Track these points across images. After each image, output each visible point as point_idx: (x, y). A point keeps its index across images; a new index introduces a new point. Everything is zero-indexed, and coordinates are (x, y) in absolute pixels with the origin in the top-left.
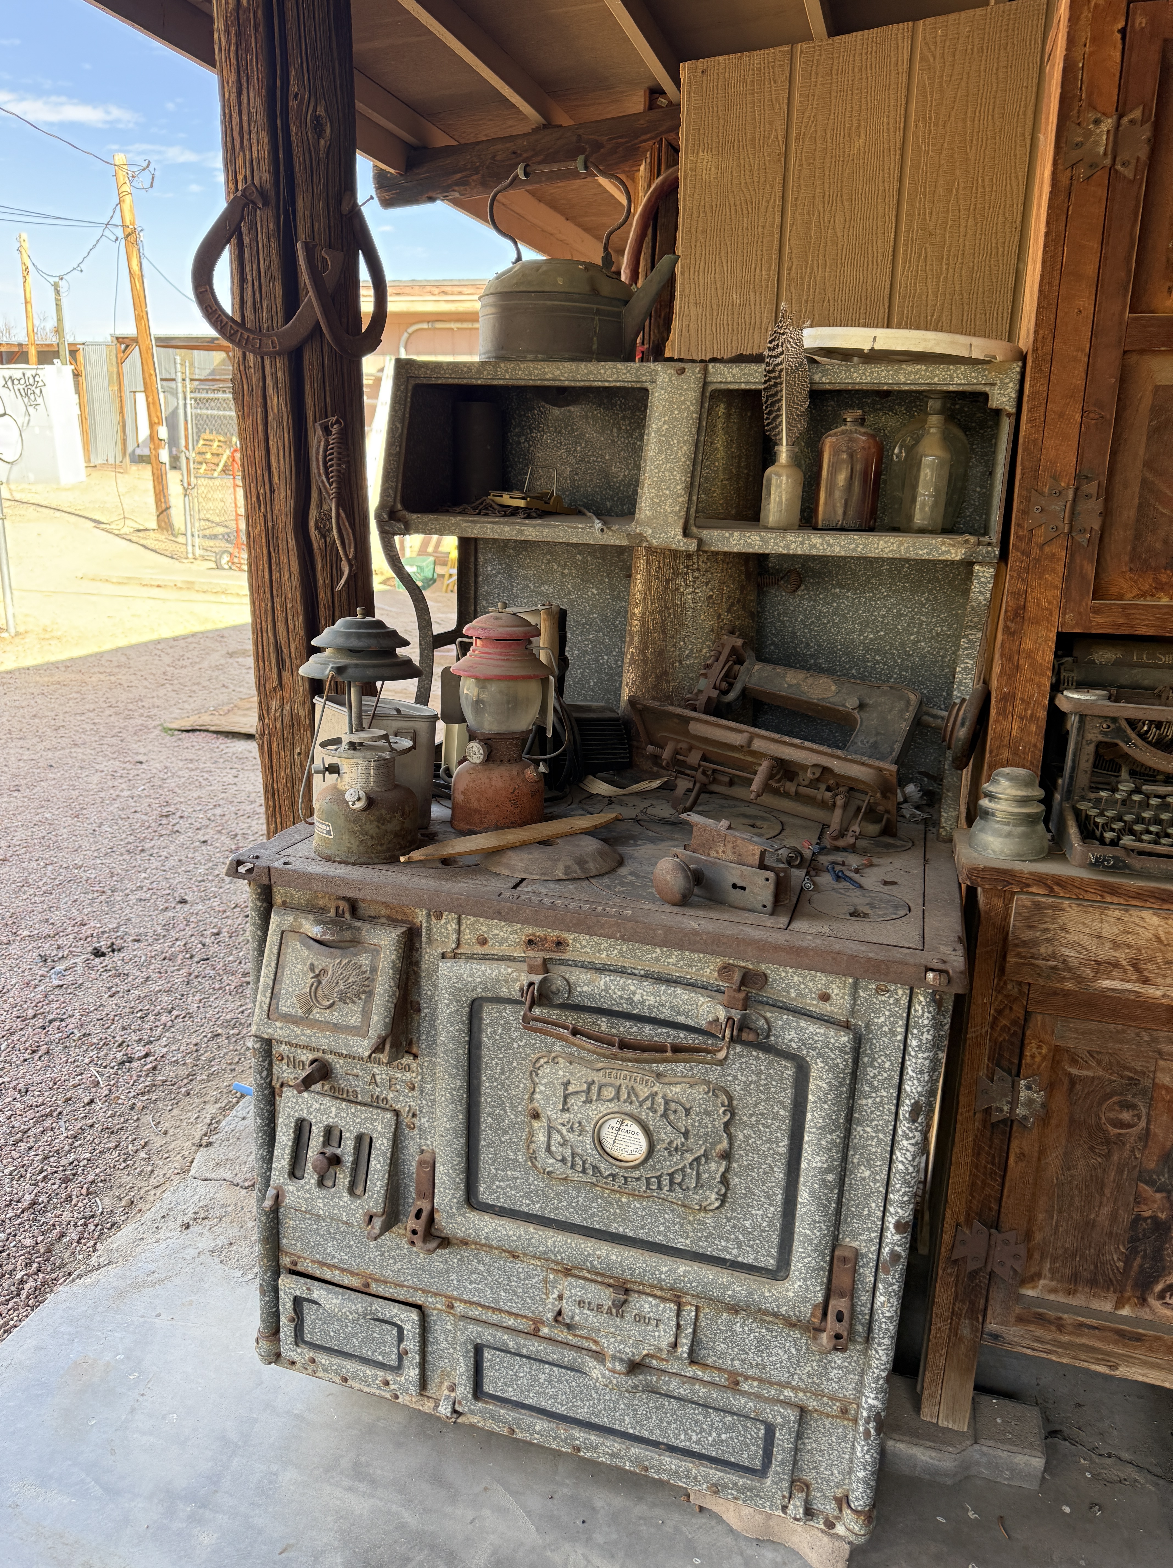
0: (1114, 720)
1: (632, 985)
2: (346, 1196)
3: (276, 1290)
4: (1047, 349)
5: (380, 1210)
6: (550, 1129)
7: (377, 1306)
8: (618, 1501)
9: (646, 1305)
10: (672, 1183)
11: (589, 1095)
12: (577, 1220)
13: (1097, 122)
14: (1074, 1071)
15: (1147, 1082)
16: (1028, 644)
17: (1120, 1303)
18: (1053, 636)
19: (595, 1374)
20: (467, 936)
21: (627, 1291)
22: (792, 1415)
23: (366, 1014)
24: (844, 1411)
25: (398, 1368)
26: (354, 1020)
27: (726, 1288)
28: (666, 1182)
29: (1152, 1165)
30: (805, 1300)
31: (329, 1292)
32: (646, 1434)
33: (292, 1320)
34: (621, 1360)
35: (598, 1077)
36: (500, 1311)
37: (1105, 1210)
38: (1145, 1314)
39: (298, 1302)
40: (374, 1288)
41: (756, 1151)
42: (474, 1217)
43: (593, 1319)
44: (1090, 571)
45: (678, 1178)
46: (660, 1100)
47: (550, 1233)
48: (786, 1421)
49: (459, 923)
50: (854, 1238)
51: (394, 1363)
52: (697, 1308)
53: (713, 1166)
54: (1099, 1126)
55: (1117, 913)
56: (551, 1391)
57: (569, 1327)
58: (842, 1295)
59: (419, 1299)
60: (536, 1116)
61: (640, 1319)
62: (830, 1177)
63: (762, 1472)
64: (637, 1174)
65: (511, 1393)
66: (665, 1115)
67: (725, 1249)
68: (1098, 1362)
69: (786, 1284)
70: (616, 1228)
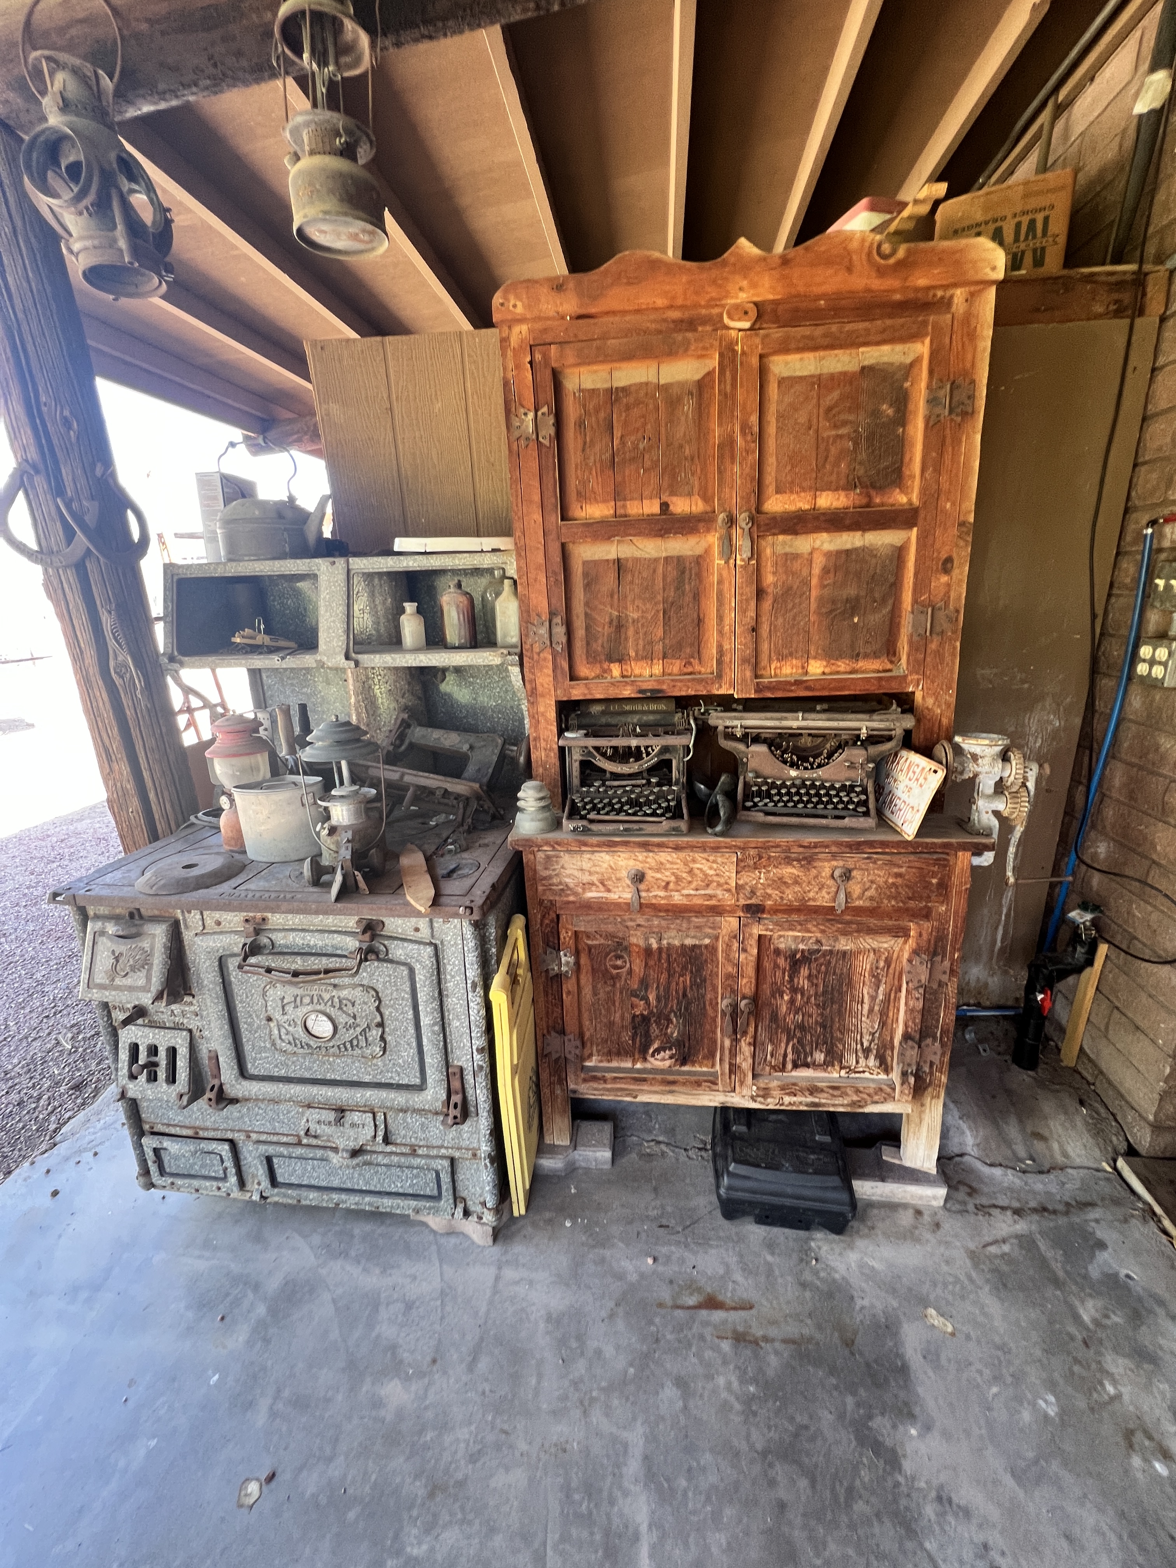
0: (586, 747)
1: (308, 936)
2: (165, 1085)
3: (141, 1145)
4: (522, 543)
5: (186, 1090)
6: (279, 1027)
7: (204, 1145)
8: (368, 1227)
9: (356, 1117)
10: (352, 1046)
11: (297, 1002)
12: (307, 1075)
13: (525, 414)
14: (590, 942)
15: (625, 943)
16: (541, 709)
17: (634, 1062)
18: (553, 703)
19: (335, 1161)
20: (209, 922)
21: (343, 1111)
22: (446, 1163)
23: (148, 978)
24: (475, 1155)
25: (225, 1178)
26: (141, 982)
27: (394, 1100)
28: (348, 1046)
29: (636, 987)
30: (437, 1100)
31: (173, 1141)
32: (372, 1188)
33: (155, 1162)
34: (347, 1151)
35: (299, 992)
36: (278, 1134)
37: (618, 1015)
38: (648, 1066)
39: (156, 1151)
40: (202, 1134)
41: (397, 1020)
42: (246, 1083)
43: (328, 1130)
44: (566, 666)
45: (355, 1043)
46: (336, 1000)
47: (292, 1086)
48: (444, 1167)
49: (202, 914)
50: (459, 1060)
51: (222, 1176)
52: (385, 1114)
53: (374, 1032)
54: (606, 969)
55: (588, 856)
56: (315, 1174)
57: (315, 1137)
58: (457, 1093)
59: (229, 1135)
60: (269, 1019)
61: (353, 1125)
62: (436, 1028)
63: (438, 1197)
64: (331, 1044)
65: (294, 1180)
66: (340, 1008)
67: (391, 1078)
68: (627, 1095)
69: (426, 1092)
70: (329, 1076)
